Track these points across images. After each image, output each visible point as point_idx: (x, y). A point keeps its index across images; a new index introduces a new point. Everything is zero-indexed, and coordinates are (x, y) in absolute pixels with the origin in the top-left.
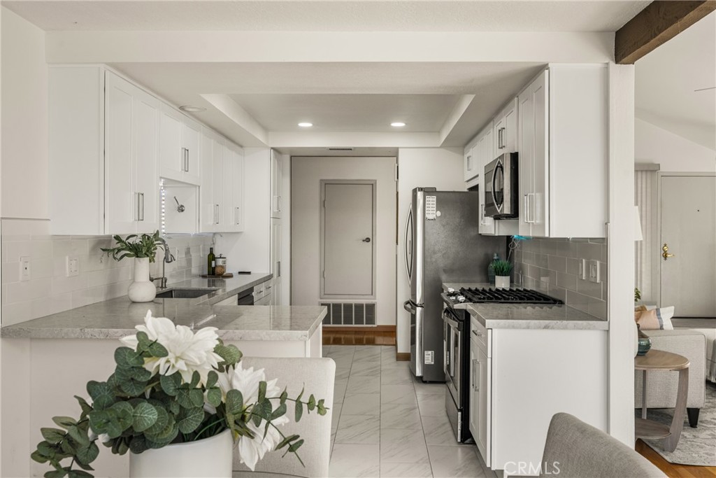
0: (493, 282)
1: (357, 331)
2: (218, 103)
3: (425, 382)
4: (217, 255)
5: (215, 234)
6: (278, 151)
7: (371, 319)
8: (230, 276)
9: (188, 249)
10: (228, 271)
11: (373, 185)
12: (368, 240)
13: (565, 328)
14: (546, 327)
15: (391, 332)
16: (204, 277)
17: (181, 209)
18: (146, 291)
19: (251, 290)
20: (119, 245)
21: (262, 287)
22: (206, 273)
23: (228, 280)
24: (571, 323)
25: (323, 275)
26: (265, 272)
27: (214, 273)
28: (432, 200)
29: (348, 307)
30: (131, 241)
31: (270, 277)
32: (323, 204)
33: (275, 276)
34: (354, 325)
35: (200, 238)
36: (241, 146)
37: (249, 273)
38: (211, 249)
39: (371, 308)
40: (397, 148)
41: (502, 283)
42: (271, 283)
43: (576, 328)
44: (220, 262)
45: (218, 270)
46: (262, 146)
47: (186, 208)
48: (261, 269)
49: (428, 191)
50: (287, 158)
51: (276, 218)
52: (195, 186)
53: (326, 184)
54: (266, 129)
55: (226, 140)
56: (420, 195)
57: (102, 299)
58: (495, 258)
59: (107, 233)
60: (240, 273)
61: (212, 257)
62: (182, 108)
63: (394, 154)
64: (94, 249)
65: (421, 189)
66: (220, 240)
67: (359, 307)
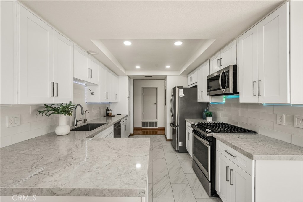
0: (206, 120)
1: (152, 129)
3: (179, 152)
4: (109, 109)
5: (110, 102)
6: (129, 77)
7: (156, 126)
8: (114, 116)
9: (100, 107)
10: (113, 114)
11: (157, 89)
12: (155, 104)
15: (163, 129)
16: (105, 116)
17: (92, 94)
19: (120, 121)
21: (124, 120)
22: (106, 115)
23: (113, 118)
25: (143, 114)
27: (108, 115)
29: (150, 122)
31: (127, 116)
32: (143, 94)
33: (129, 115)
34: (151, 128)
35: (104, 104)
36: (118, 75)
37: (120, 115)
38: (107, 108)
39: (156, 123)
40: (167, 76)
41: (209, 119)
42: (127, 118)
44: (110, 112)
45: (110, 114)
46: (124, 75)
47: (94, 93)
48: (124, 113)
49: (180, 88)
50: (132, 80)
51: (129, 97)
52: (98, 85)
53: (143, 88)
54: (125, 69)
55: (111, 72)
56: (177, 89)
58: (205, 110)
59: (19, 103)
60: (117, 115)
61: (108, 110)
62: (88, 52)
63: (164, 78)
65: (178, 87)
66: (111, 105)
67: (153, 123)
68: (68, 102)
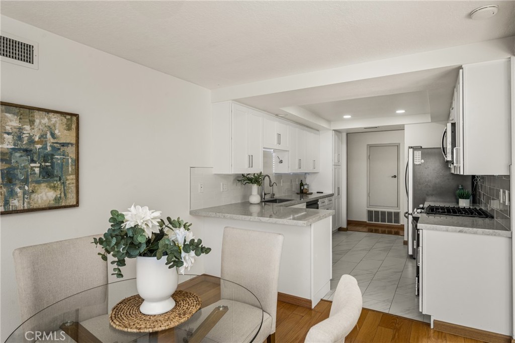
0: (458, 203)
1: (388, 227)
2: (292, 111)
4: (304, 183)
5: (306, 173)
6: (338, 132)
7: (397, 221)
8: (311, 194)
9: (291, 180)
10: (310, 192)
11: (398, 146)
12: (395, 177)
13: (475, 233)
14: (460, 231)
16: (298, 194)
17: (281, 162)
18: (255, 198)
19: (317, 201)
20: (243, 178)
21: (326, 200)
22: (299, 192)
23: (309, 196)
24: (480, 230)
26: (330, 192)
27: (303, 192)
28: (418, 154)
29: (383, 213)
30: (249, 176)
31: (332, 195)
32: (369, 157)
33: (336, 194)
34: (386, 223)
35: (296, 175)
36: (318, 131)
37: (322, 193)
38: (301, 181)
39: (397, 214)
40: (404, 125)
41: (464, 203)
42: (333, 198)
43: (483, 234)
44: (306, 187)
45: (304, 191)
46: (327, 129)
47: (283, 162)
49: (417, 149)
50: (344, 134)
51: (337, 165)
52: (287, 151)
53: (370, 147)
54: (329, 121)
55: (307, 128)
56: (411, 150)
57: (239, 202)
58: (460, 187)
59: (233, 173)
60: (318, 192)
61: (302, 184)
62: (277, 115)
63: (401, 128)
64: (234, 180)
65: (412, 147)
66: (307, 176)
67: (390, 214)
68: (259, 172)
